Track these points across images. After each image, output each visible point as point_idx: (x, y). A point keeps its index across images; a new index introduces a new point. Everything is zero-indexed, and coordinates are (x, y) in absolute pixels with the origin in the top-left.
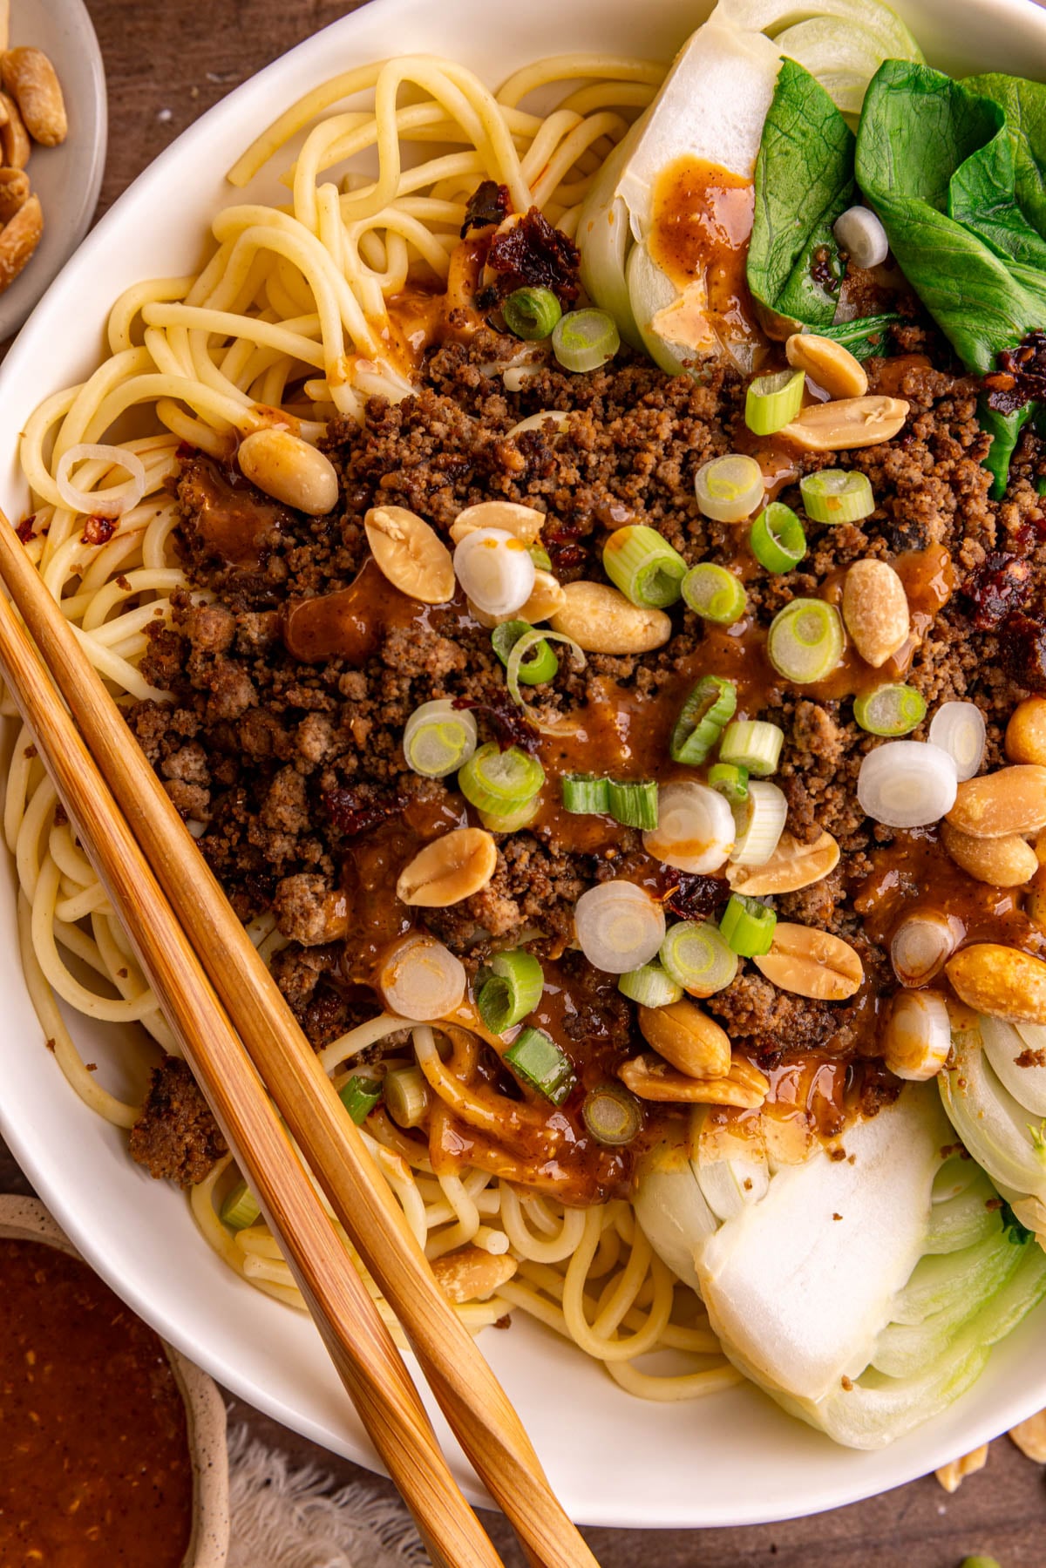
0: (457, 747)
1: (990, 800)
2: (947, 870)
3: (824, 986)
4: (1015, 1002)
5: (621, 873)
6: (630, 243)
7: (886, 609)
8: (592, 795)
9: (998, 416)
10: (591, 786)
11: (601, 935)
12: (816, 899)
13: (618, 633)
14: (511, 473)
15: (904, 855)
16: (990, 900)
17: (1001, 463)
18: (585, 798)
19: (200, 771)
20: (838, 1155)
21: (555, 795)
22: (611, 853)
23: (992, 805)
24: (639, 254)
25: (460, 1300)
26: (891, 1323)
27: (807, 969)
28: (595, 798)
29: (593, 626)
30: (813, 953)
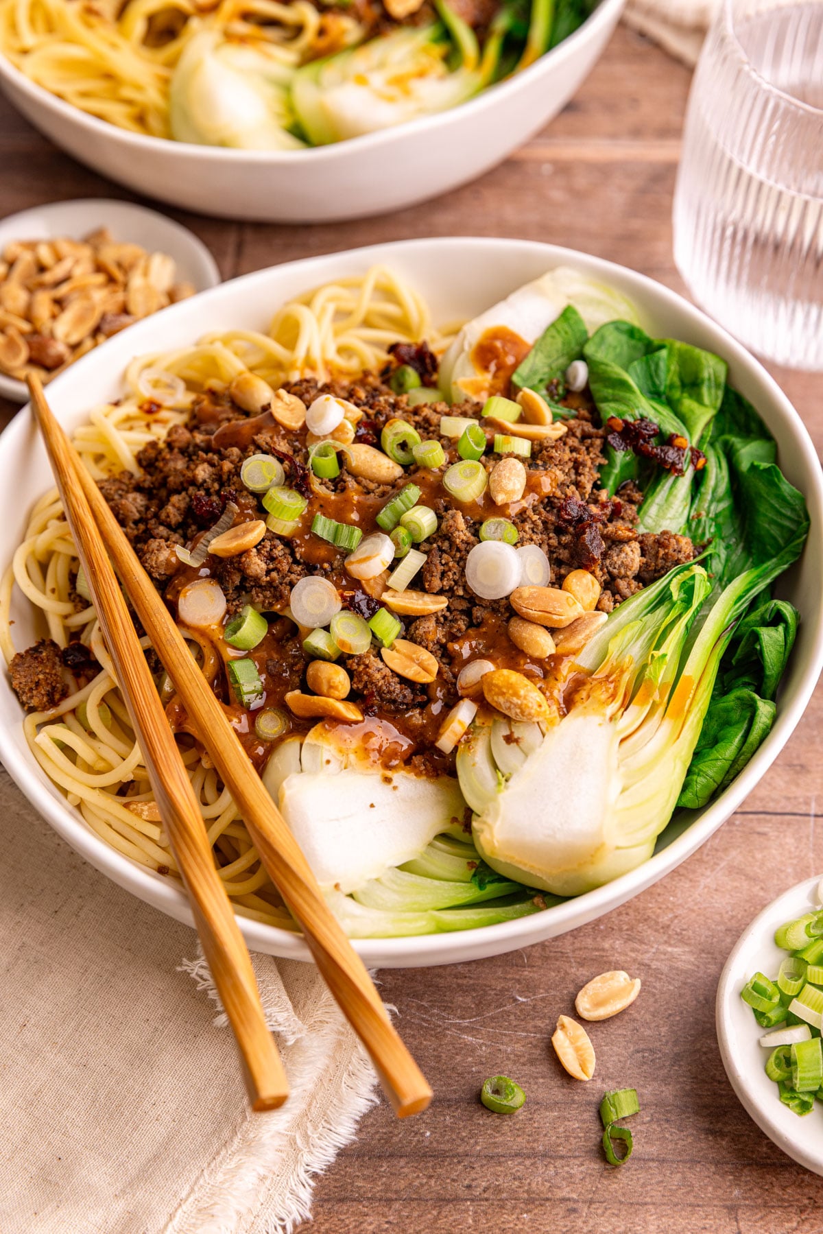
0: (269, 477)
1: (535, 590)
2: (505, 644)
3: (411, 672)
4: (511, 692)
5: (326, 575)
6: (462, 350)
7: (511, 473)
8: (327, 528)
9: (611, 450)
10: (328, 521)
11: (304, 599)
12: (426, 626)
13: (374, 464)
14: (354, 397)
15: (484, 630)
16: (522, 662)
17: (609, 479)
18: (324, 527)
19: (142, 506)
20: (388, 780)
21: (308, 522)
22: (326, 565)
23: (535, 592)
24: (463, 356)
25: (144, 817)
26: (377, 880)
27: (408, 663)
28: (328, 531)
29: (363, 457)
30: (414, 656)
